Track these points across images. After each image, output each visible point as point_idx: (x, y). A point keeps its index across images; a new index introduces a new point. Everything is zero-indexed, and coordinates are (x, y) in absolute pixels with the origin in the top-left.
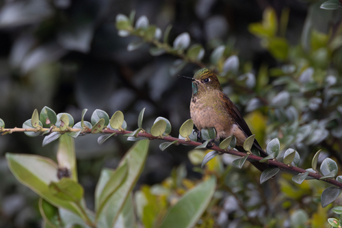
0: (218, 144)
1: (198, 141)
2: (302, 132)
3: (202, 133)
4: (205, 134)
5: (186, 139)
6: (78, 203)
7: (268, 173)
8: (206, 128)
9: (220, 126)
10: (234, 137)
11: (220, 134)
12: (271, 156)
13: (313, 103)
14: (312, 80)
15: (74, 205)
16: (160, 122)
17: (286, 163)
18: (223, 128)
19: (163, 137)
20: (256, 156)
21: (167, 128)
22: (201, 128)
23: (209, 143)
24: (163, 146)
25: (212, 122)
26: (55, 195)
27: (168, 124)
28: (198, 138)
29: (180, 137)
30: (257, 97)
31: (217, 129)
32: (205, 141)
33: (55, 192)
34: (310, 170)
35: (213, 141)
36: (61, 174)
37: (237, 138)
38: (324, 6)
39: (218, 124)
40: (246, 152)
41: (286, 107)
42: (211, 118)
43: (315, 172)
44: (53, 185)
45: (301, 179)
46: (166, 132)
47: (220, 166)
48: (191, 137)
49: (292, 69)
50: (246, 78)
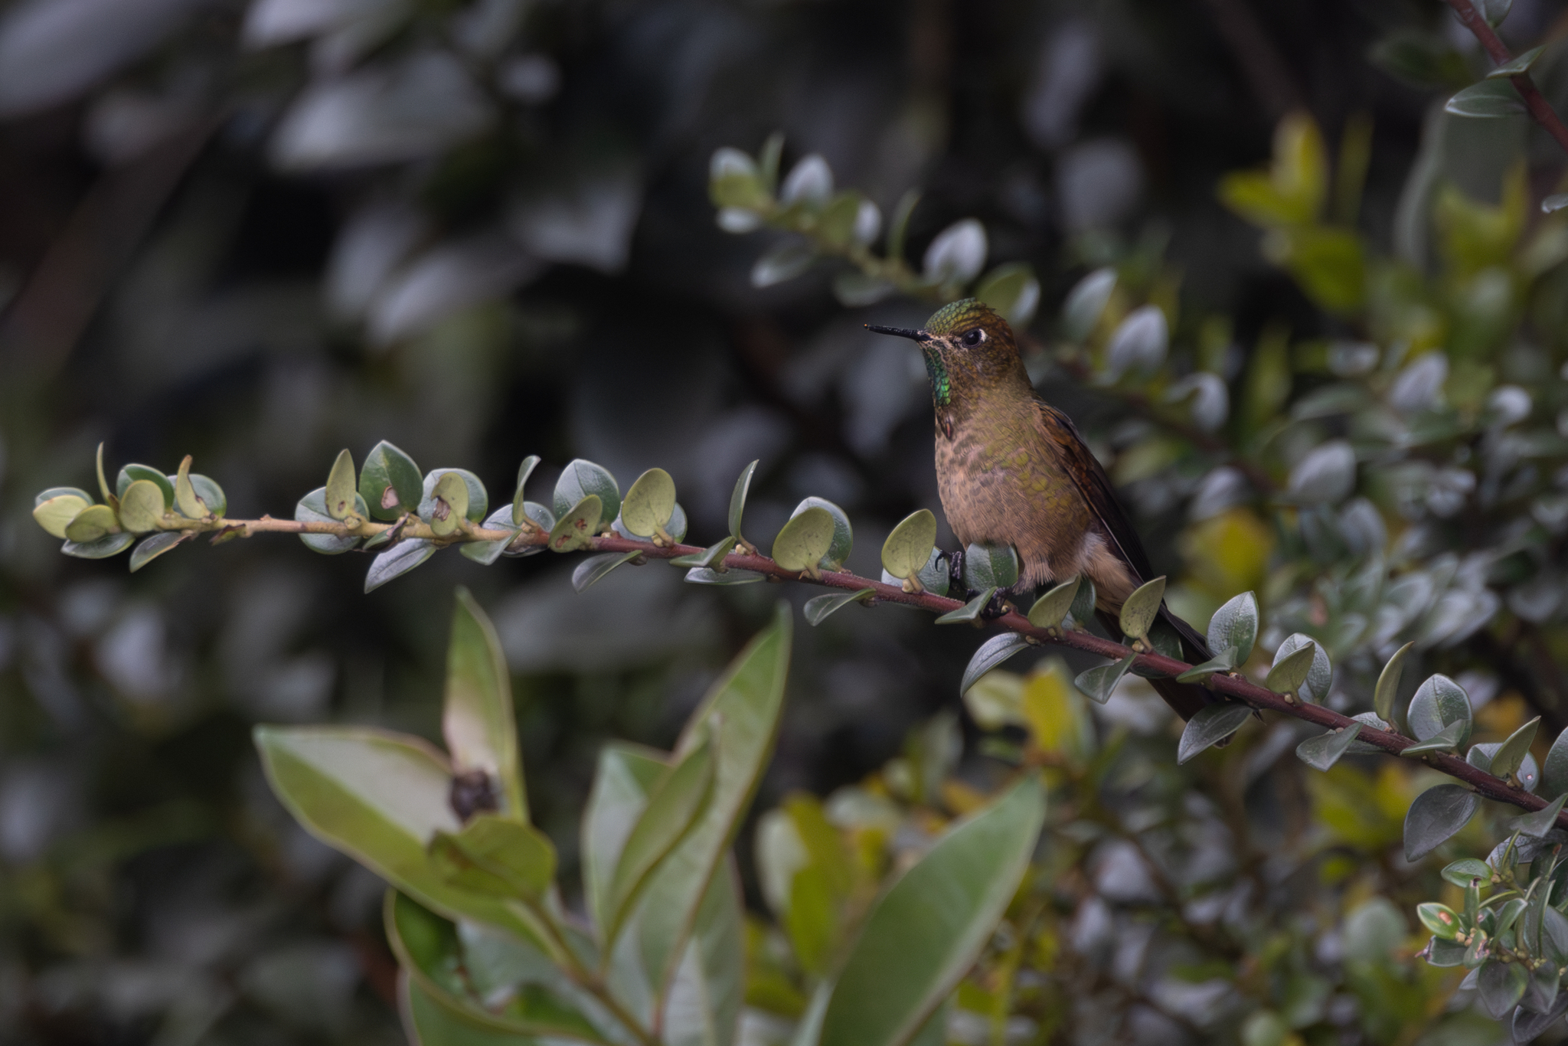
1: (950, 594)
2: (1397, 602)
3: (969, 561)
4: (980, 569)
5: (905, 585)
6: (534, 903)
7: (1209, 724)
8: (987, 543)
9: (1036, 543)
10: (1087, 580)
11: (1036, 570)
13: (1444, 488)
14: (1439, 402)
15: (519, 911)
16: (812, 514)
17: (1278, 690)
18: (1046, 550)
19: (818, 574)
20: (1165, 658)
21: (837, 538)
22: (968, 543)
23: (991, 603)
24: (816, 607)
25: (1009, 525)
26: (451, 882)
27: (840, 527)
28: (952, 579)
29: (886, 578)
30: (1236, 464)
31: (1025, 553)
32: (975, 594)
33: (449, 869)
34: (1368, 718)
35: (1007, 595)
36: (466, 796)
37: (1099, 585)
39: (1027, 536)
40: (1131, 641)
41: (1341, 504)
42: (1008, 514)
43: (1386, 726)
44: (441, 844)
45: (1332, 752)
46: (832, 554)
47: (1083, 732)
48: (926, 579)
49: (1366, 357)
50: (1195, 395)
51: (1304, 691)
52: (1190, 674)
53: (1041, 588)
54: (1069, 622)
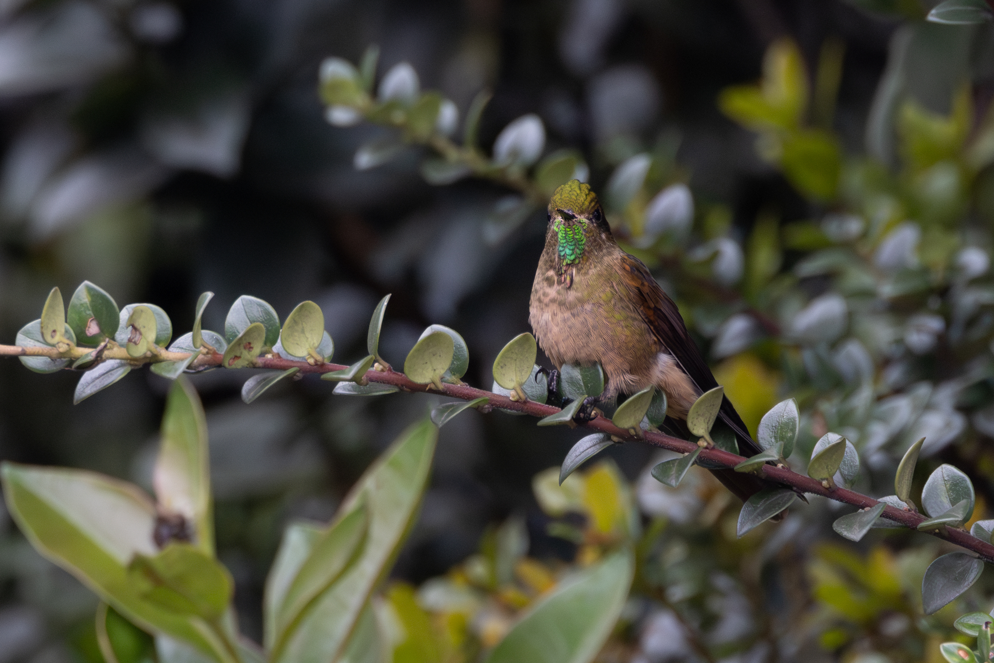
0: (608, 412)
1: (549, 401)
3: (564, 376)
4: (572, 382)
5: (512, 395)
7: (761, 505)
8: (577, 363)
9: (618, 360)
11: (617, 382)
12: (772, 452)
16: (434, 336)
17: (817, 477)
18: (626, 366)
19: (441, 386)
20: (725, 453)
21: (456, 357)
22: (562, 362)
23: (582, 409)
24: (441, 412)
25: (595, 346)
27: (458, 348)
28: (550, 391)
29: (496, 389)
31: (609, 369)
32: (568, 402)
34: (891, 500)
35: (595, 403)
37: (670, 396)
38: (938, 15)
39: (611, 355)
40: (695, 439)
42: (594, 337)
43: (904, 506)
45: (862, 526)
46: (452, 370)
48: (529, 391)
51: (837, 478)
52: (745, 464)
53: (622, 397)
54: (646, 424)
